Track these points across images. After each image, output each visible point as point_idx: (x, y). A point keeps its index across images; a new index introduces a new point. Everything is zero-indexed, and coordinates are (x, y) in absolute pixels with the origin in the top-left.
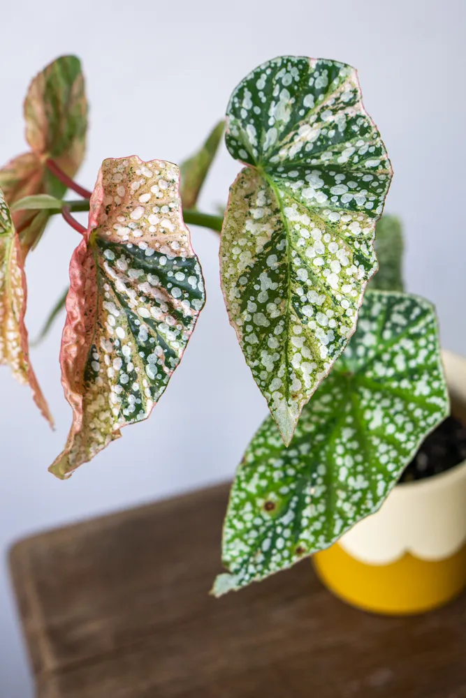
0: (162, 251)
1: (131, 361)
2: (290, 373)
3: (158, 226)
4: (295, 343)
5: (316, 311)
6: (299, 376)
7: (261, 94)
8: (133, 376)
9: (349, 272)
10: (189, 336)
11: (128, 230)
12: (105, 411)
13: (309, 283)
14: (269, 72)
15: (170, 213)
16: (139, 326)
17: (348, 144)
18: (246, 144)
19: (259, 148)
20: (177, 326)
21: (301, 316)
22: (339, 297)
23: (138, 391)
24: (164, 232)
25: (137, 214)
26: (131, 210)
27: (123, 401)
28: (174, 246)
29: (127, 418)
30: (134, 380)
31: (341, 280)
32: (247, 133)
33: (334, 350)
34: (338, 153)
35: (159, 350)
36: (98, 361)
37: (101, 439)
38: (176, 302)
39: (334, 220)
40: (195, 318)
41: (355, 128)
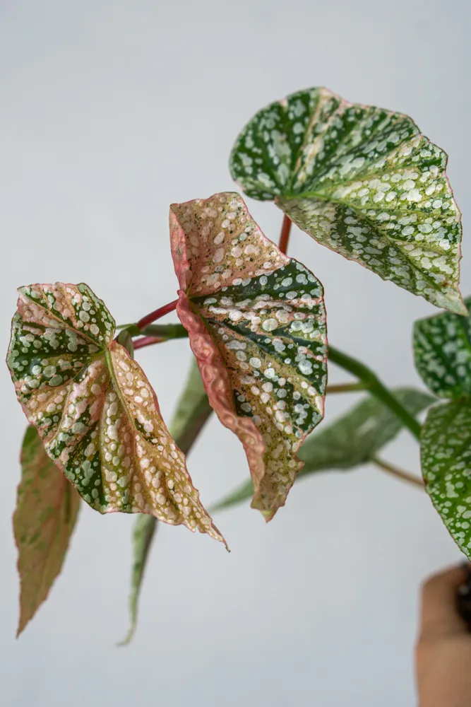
0: (258, 274)
1: (280, 377)
2: (427, 274)
3: (242, 256)
4: (415, 254)
5: (415, 227)
6: (437, 271)
7: (255, 150)
8: (290, 387)
9: (423, 180)
10: (325, 319)
11: (216, 276)
12: (276, 448)
13: (393, 218)
14: (250, 132)
15: (249, 238)
16: (271, 343)
17: (353, 133)
18: (264, 189)
19: (278, 185)
20: (309, 317)
21: (404, 239)
22: (428, 205)
23: (301, 398)
24: (251, 260)
25: (219, 256)
26: (210, 256)
27: (291, 415)
28: (267, 265)
29: (304, 427)
30: (292, 390)
31: (421, 189)
32: (260, 182)
33: (454, 237)
34: (350, 141)
35: (302, 350)
36: (246, 402)
37: (285, 480)
38: (295, 302)
39: (383, 164)
40: (321, 303)
41: (351, 119)
